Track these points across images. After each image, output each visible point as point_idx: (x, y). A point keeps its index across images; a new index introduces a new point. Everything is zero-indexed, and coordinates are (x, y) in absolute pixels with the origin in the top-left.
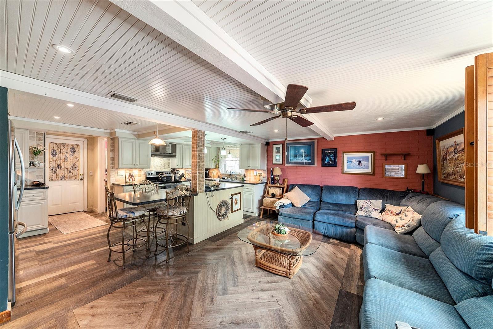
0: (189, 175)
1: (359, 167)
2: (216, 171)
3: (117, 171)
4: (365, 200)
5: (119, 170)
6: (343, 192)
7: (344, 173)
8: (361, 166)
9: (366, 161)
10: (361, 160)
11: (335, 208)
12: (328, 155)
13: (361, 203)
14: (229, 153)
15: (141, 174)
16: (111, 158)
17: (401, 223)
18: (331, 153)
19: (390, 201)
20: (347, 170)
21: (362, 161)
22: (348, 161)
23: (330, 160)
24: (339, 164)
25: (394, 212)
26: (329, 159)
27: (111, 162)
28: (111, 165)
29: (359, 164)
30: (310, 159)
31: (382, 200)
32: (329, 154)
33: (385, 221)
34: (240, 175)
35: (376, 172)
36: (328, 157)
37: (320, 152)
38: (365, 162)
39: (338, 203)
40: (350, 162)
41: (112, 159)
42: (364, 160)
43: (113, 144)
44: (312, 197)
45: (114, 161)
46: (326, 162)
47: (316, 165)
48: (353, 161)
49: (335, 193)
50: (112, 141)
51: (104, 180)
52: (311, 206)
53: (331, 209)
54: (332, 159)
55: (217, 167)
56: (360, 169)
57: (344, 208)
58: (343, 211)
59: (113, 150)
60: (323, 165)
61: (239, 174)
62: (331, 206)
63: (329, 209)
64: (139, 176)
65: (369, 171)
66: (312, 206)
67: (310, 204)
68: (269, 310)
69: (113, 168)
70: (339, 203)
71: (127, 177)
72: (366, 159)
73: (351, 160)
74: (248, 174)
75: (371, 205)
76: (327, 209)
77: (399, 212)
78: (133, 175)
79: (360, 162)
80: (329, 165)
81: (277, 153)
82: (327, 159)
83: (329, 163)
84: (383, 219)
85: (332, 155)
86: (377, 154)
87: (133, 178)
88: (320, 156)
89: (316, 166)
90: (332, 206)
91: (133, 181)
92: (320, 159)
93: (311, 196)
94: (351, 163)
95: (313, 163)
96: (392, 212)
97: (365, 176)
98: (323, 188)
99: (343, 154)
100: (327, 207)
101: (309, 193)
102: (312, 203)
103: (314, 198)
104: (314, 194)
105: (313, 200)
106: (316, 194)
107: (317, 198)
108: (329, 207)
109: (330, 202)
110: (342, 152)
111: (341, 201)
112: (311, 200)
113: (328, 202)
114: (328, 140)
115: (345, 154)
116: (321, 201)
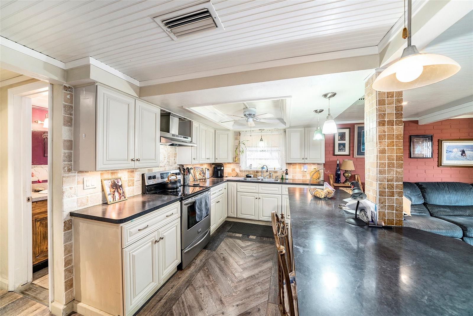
0: (200, 174)
1: (462, 157)
2: (232, 166)
3: (82, 177)
5: (87, 174)
7: (443, 166)
8: (465, 157)
10: (465, 149)
14: (261, 140)
15: (133, 180)
16: (65, 141)
18: (424, 141)
20: (446, 162)
21: (467, 150)
22: (447, 151)
27: (65, 153)
28: (64, 161)
29: (462, 155)
32: (421, 142)
34: (276, 172)
37: (407, 140)
38: (471, 152)
39: (453, 205)
41: (67, 144)
42: (470, 149)
43: (72, 103)
44: (413, 199)
45: (73, 151)
48: (454, 150)
50: (68, 97)
51: (29, 199)
52: (421, 213)
55: (236, 160)
56: (463, 161)
59: (72, 119)
61: (274, 170)
62: (447, 210)
64: (131, 185)
69: (69, 170)
70: (455, 205)
71: (108, 190)
72: (471, 149)
73: (451, 150)
74: (291, 170)
78: (120, 184)
79: (463, 152)
81: (341, 140)
87: (121, 192)
88: (407, 144)
90: (450, 211)
91: (120, 198)
93: (411, 197)
94: (451, 153)
97: (470, 169)
98: (422, 187)
99: (440, 142)
100: (443, 212)
101: (406, 193)
102: (418, 208)
103: (416, 200)
104: (415, 195)
105: (416, 202)
106: (418, 195)
107: (421, 201)
108: (445, 211)
109: (440, 205)
110: (439, 140)
111: (457, 201)
112: (413, 202)
113: (438, 204)
114: (418, 124)
115: (443, 142)
116: (425, 204)
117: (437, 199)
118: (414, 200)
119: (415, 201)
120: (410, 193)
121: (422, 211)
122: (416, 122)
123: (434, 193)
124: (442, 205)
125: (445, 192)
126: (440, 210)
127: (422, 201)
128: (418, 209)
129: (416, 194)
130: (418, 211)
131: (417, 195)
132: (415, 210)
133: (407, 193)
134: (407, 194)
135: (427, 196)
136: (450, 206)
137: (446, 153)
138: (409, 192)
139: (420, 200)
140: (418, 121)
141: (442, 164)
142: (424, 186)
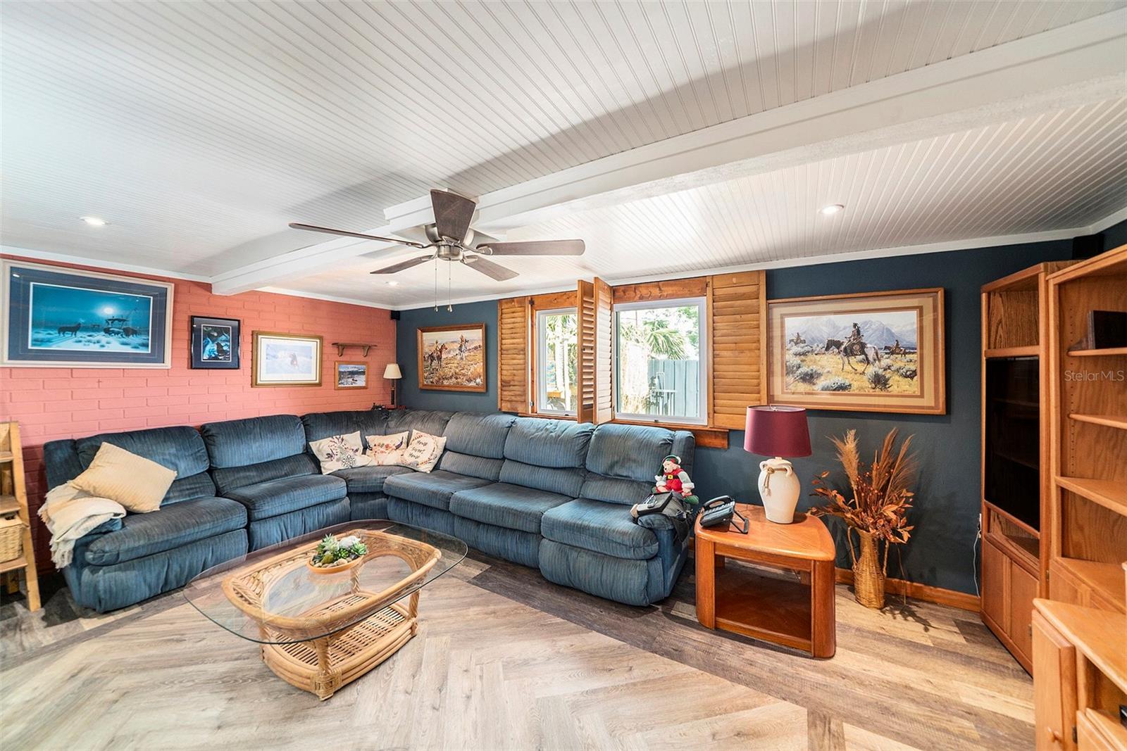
4: (330, 439)
6: (272, 432)
7: (259, 385)
8: (297, 367)
9: (307, 357)
10: (296, 354)
11: (265, 476)
12: (210, 336)
13: (322, 446)
17: (424, 457)
18: (221, 331)
19: (372, 430)
20: (264, 376)
21: (298, 355)
22: (267, 355)
23: (218, 351)
24: (245, 363)
25: (391, 445)
26: (216, 348)
29: (292, 363)
30: (146, 345)
31: (359, 432)
32: (216, 334)
33: (384, 464)
35: (324, 379)
36: (213, 342)
37: (185, 326)
38: (304, 358)
39: (266, 461)
40: (274, 357)
44: (182, 465)
46: (205, 356)
47: (168, 363)
48: (279, 355)
49: (255, 438)
52: (193, 494)
53: (257, 480)
54: (225, 348)
56: (293, 374)
57: (286, 468)
58: (286, 475)
60: (195, 363)
62: (252, 474)
63: (251, 482)
65: (312, 377)
66: (197, 492)
67: (185, 487)
68: (505, 680)
70: (269, 460)
73: (275, 354)
75: (343, 444)
76: (244, 483)
77: (399, 443)
79: (294, 358)
80: (213, 365)
82: (208, 348)
83: (216, 358)
84: (380, 463)
85: (223, 338)
86: (325, 343)
88: (185, 335)
89: (170, 367)
90: (255, 474)
92: (184, 344)
93: (178, 462)
94: (274, 359)
95: (157, 356)
96: (387, 446)
98: (210, 433)
99: (255, 336)
100: (243, 480)
101: (165, 454)
102: (190, 484)
103: (190, 466)
104: (189, 456)
105: (188, 471)
106: (195, 453)
107: (200, 464)
108: (247, 477)
109: (242, 465)
110: (253, 332)
111: (272, 453)
112: (181, 474)
113: (237, 465)
114: (211, 293)
115: (260, 337)
116: (211, 471)
117: (235, 454)
118: (185, 468)
119: (186, 470)
120: (175, 452)
121: (198, 490)
122: (207, 287)
123: (230, 442)
124: (245, 465)
125: (252, 437)
126: (239, 476)
127: (203, 467)
128: (188, 487)
129: (190, 452)
130: (187, 492)
131: (192, 455)
132: (181, 491)
133: (169, 454)
134: (168, 457)
135: (216, 453)
136: (260, 463)
137: (267, 358)
138: (173, 451)
139: (198, 465)
140: (211, 284)
141: (259, 382)
142: (213, 431)
